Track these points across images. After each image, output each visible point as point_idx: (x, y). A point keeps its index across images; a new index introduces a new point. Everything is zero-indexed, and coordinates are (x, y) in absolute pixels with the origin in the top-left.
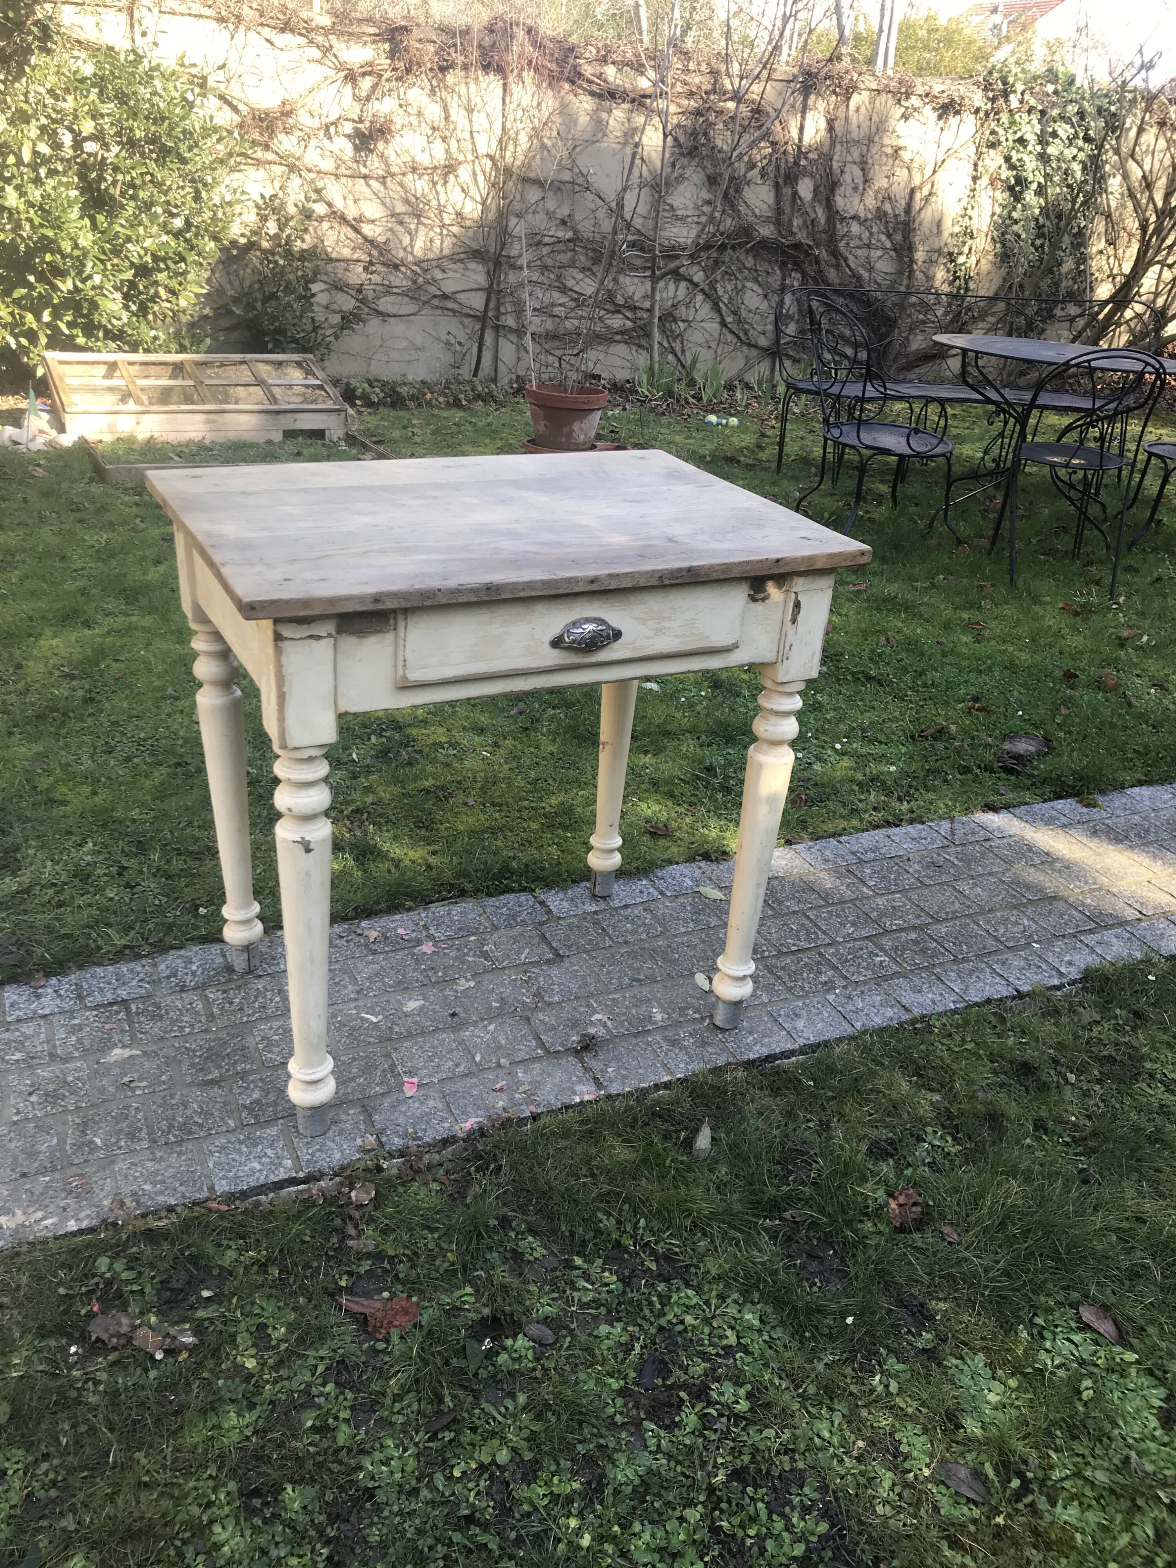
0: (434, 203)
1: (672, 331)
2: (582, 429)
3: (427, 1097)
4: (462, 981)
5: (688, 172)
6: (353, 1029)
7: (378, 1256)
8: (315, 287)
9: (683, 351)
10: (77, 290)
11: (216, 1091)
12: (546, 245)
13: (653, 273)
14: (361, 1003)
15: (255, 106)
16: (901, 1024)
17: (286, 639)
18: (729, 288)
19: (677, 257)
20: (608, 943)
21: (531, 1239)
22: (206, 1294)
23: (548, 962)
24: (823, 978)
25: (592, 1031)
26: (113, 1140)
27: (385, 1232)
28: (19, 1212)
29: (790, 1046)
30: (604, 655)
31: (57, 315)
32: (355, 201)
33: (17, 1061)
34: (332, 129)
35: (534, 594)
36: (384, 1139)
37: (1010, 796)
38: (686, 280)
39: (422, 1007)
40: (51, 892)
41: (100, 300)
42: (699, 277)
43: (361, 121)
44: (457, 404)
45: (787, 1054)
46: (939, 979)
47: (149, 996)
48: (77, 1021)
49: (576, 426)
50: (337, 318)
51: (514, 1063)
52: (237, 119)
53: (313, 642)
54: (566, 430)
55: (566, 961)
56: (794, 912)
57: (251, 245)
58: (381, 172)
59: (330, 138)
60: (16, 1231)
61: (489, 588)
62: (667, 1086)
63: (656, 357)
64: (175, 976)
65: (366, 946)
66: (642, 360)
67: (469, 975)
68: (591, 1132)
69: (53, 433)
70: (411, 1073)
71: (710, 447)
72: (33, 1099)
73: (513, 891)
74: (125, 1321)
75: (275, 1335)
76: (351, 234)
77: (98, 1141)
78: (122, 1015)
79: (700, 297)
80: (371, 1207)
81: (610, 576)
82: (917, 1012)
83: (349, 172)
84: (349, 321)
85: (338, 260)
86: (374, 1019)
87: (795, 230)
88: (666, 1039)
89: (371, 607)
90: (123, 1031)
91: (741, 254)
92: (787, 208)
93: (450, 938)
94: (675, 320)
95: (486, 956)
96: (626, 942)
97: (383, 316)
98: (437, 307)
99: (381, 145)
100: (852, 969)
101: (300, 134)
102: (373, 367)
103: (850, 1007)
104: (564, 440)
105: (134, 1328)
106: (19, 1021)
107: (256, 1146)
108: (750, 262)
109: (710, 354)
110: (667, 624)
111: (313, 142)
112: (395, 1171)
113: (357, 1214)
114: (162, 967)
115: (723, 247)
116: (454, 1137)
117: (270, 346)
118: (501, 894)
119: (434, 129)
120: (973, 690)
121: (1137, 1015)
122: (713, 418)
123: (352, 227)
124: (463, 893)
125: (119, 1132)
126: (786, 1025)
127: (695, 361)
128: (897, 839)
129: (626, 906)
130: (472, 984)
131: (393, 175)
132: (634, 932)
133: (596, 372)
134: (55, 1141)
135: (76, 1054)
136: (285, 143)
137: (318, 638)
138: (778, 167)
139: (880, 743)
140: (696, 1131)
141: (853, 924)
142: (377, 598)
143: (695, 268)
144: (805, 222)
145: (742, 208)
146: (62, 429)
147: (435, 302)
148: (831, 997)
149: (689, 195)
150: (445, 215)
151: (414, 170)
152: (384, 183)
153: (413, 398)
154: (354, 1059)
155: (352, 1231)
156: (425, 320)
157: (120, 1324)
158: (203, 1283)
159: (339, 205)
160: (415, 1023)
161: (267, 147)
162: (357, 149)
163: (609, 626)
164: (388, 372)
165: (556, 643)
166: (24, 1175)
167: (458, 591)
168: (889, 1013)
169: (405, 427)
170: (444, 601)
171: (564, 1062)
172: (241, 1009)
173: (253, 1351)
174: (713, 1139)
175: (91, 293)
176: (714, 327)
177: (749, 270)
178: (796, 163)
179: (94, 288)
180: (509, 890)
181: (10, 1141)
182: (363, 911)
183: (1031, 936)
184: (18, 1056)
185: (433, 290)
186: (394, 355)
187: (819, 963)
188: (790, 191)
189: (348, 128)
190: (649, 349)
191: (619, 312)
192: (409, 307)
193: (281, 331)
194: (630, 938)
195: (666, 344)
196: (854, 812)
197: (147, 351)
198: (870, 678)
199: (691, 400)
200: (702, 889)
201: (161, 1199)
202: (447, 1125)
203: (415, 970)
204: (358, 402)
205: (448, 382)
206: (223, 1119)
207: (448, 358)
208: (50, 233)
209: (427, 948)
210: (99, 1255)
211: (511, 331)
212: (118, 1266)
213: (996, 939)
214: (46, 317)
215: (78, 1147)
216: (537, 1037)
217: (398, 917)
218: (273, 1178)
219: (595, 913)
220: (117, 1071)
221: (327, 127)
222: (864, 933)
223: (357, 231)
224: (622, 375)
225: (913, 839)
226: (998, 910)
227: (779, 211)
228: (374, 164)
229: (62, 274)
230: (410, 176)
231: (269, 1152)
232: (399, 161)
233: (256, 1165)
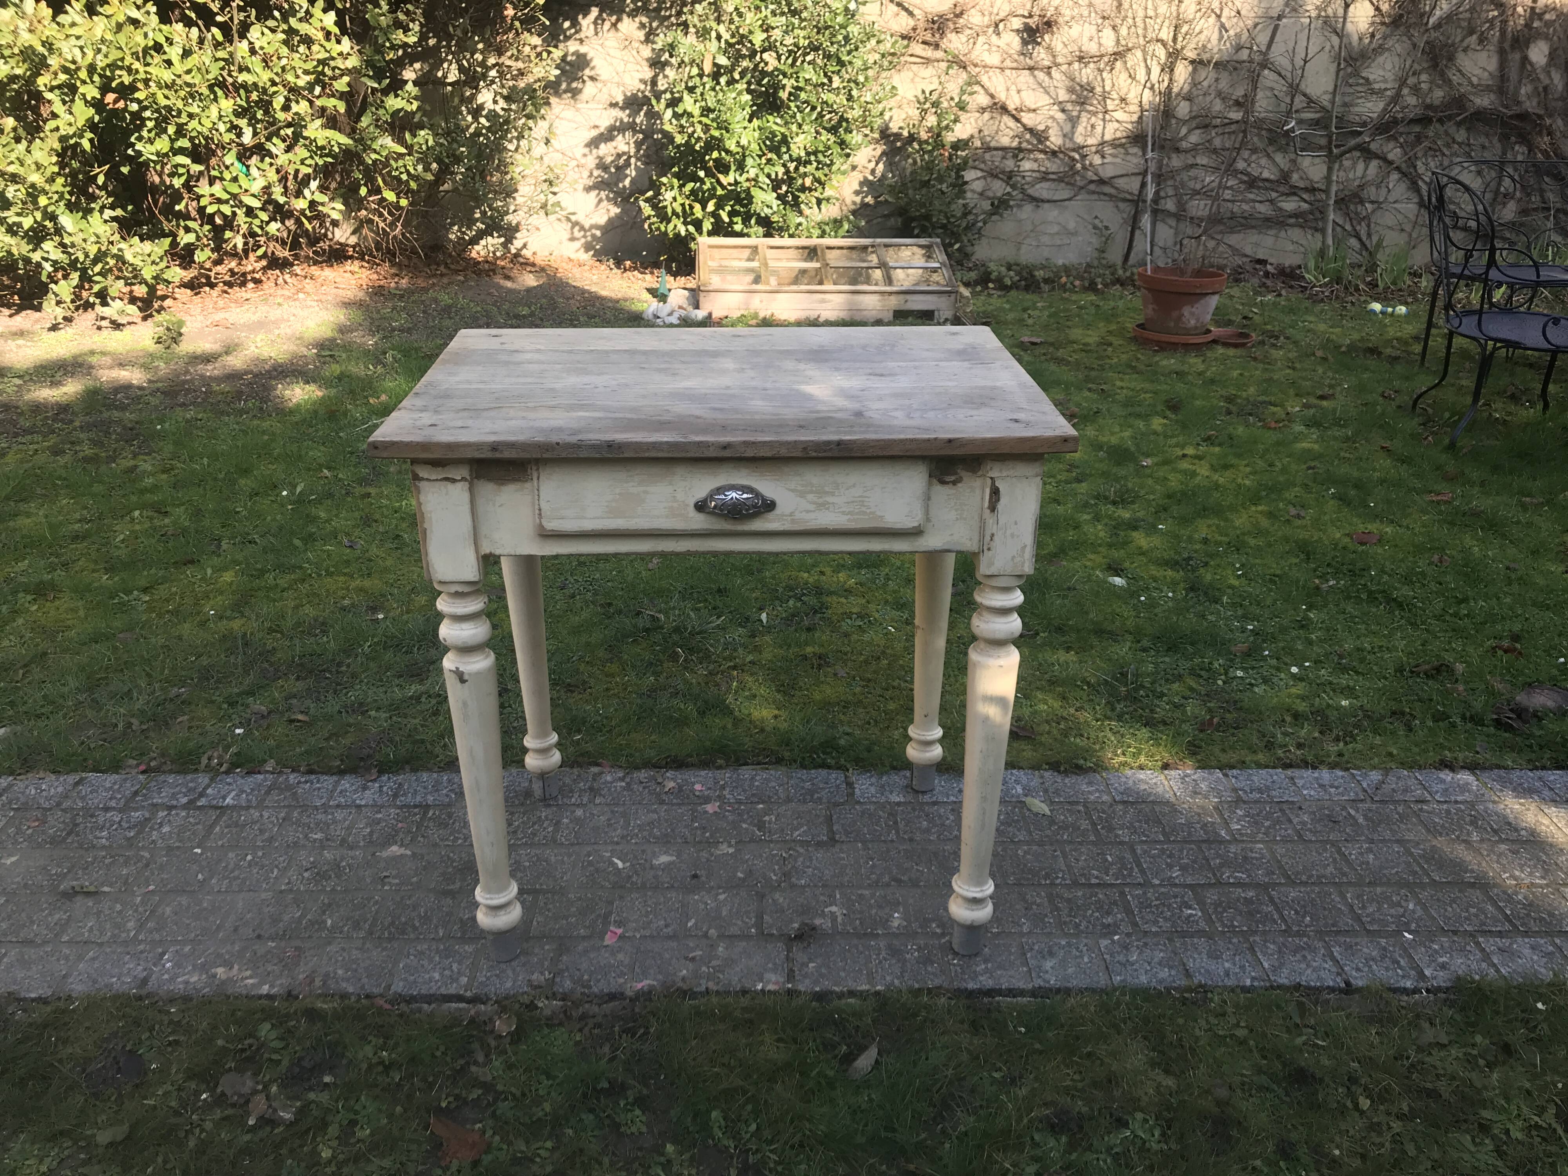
0: (1098, 90)
1: (1357, 213)
2: (1192, 314)
3: (620, 950)
4: (725, 846)
5: (1390, 43)
6: (597, 870)
7: (488, 1087)
8: (969, 175)
9: (1369, 235)
10: (736, 183)
12: (1215, 127)
13: (1330, 151)
14: (618, 848)
15: (929, 10)
16: (1168, 989)
17: (423, 479)
18: (1432, 164)
19: (1360, 133)
20: (893, 835)
21: (638, 1112)
22: (327, 1079)
23: (820, 844)
24: (1110, 920)
25: (818, 922)
26: (341, 924)
27: (510, 1067)
28: (236, 967)
29: (1021, 985)
30: (758, 525)
31: (719, 206)
32: (1019, 92)
33: (315, 840)
34: (1001, 26)
35: (660, 455)
36: (558, 980)
37: (1483, 757)
38: (1377, 157)
39: (671, 863)
40: (434, 701)
41: (754, 192)
42: (1395, 154)
43: (1031, 16)
44: (1092, 287)
45: (1012, 992)
46: (1252, 949)
47: (449, 805)
48: (380, 816)
49: (1186, 311)
50: (986, 205)
51: (721, 936)
52: (911, 23)
53: (450, 486)
54: (1175, 314)
55: (838, 846)
56: (1122, 843)
57: (912, 138)
58: (1047, 63)
59: (998, 34)
60: (223, 983)
61: (610, 445)
62: (862, 996)
63: (1330, 241)
65: (658, 795)
66: (1313, 242)
67: (733, 842)
68: (751, 1021)
69: (690, 308)
70: (619, 924)
71: (1356, 336)
72: (306, 875)
73: (829, 767)
74: (249, 1083)
75: (359, 1134)
76: (1011, 123)
77: (329, 922)
78: (417, 818)
79: (1395, 176)
80: (509, 1039)
81: (746, 443)
82: (1198, 979)
83: (1015, 65)
84: (1000, 206)
85: (996, 149)
86: (620, 865)
87: (1523, 98)
88: (889, 947)
89: (489, 455)
90: (409, 832)
91: (1451, 127)
92: (1514, 75)
93: (740, 802)
94: (1362, 202)
95: (761, 826)
96: (911, 840)
97: (1037, 201)
98: (1094, 192)
99: (1047, 37)
100: (1150, 917)
101: (969, 32)
102: (1023, 251)
103: (1121, 958)
104: (1172, 324)
105: (255, 1092)
106: (338, 806)
107: (447, 958)
108: (1461, 135)
109: (1402, 239)
110: (830, 499)
111: (981, 39)
112: (548, 1012)
113: (493, 1043)
115: (1424, 121)
116: (622, 994)
117: (916, 232)
118: (815, 768)
119: (1104, 18)
120: (1517, 627)
121: (1507, 1049)
122: (1377, 307)
123: (1013, 116)
124: (779, 761)
125: (349, 918)
126: (1032, 962)
127: (1379, 245)
128: (1300, 783)
129: (935, 803)
130: (731, 850)
131: (1057, 65)
132: (928, 831)
133: (1260, 256)
134: (299, 914)
135: (362, 844)
136: (954, 42)
137: (453, 481)
138: (1503, 32)
139: (1357, 673)
140: (863, 1049)
141: (1183, 868)
142: (495, 447)
143: (1391, 145)
144: (1536, 88)
145: (1456, 79)
146: (697, 307)
147: (1092, 187)
148: (1104, 943)
149: (1388, 66)
150: (1108, 101)
151: (1080, 59)
152: (1049, 74)
153: (1046, 281)
154: (580, 899)
155: (481, 1058)
156: (1079, 205)
157: (244, 1084)
158: (331, 1070)
159: (1002, 96)
160: (655, 877)
161: (937, 46)
162: (1025, 43)
163: (757, 494)
164: (1028, 255)
165: (701, 507)
166: (259, 937)
167: (577, 446)
168: (1164, 973)
169: (1025, 310)
170: (564, 455)
171: (770, 946)
173: (335, 1143)
174: (877, 1061)
175: (747, 184)
176: (1411, 208)
177: (1460, 144)
178: (1528, 25)
179: (748, 180)
180: (824, 766)
181: (268, 906)
182: (674, 761)
183: (1407, 924)
184: (318, 836)
185: (1090, 175)
186: (1045, 239)
187: (1115, 903)
188: (1517, 56)
189: (1017, 23)
190: (1323, 231)
191: (1295, 194)
192: (1064, 193)
193: (927, 217)
194: (918, 837)
195: (1348, 227)
196: (1270, 746)
197: (791, 236)
198: (1390, 600)
199: (1361, 286)
200: (1028, 800)
201: (344, 985)
202: (622, 980)
203: (686, 826)
204: (991, 285)
205: (1089, 265)
206: (436, 927)
207: (1096, 241)
208: (716, 133)
209: (710, 808)
210: (264, 1020)
211: (1169, 213)
212: (273, 1035)
213: (1358, 919)
214: (711, 207)
215: (312, 923)
216: (760, 917)
217: (703, 773)
218: (443, 991)
219: (899, 804)
220: (383, 865)
221: (997, 26)
222: (1189, 881)
223: (1018, 120)
224: (1290, 261)
225: (1322, 786)
226: (1382, 884)
227: (1502, 76)
228: (1041, 55)
229: (725, 170)
230: (1076, 65)
231: (455, 967)
232: (1065, 51)
233: (437, 976)
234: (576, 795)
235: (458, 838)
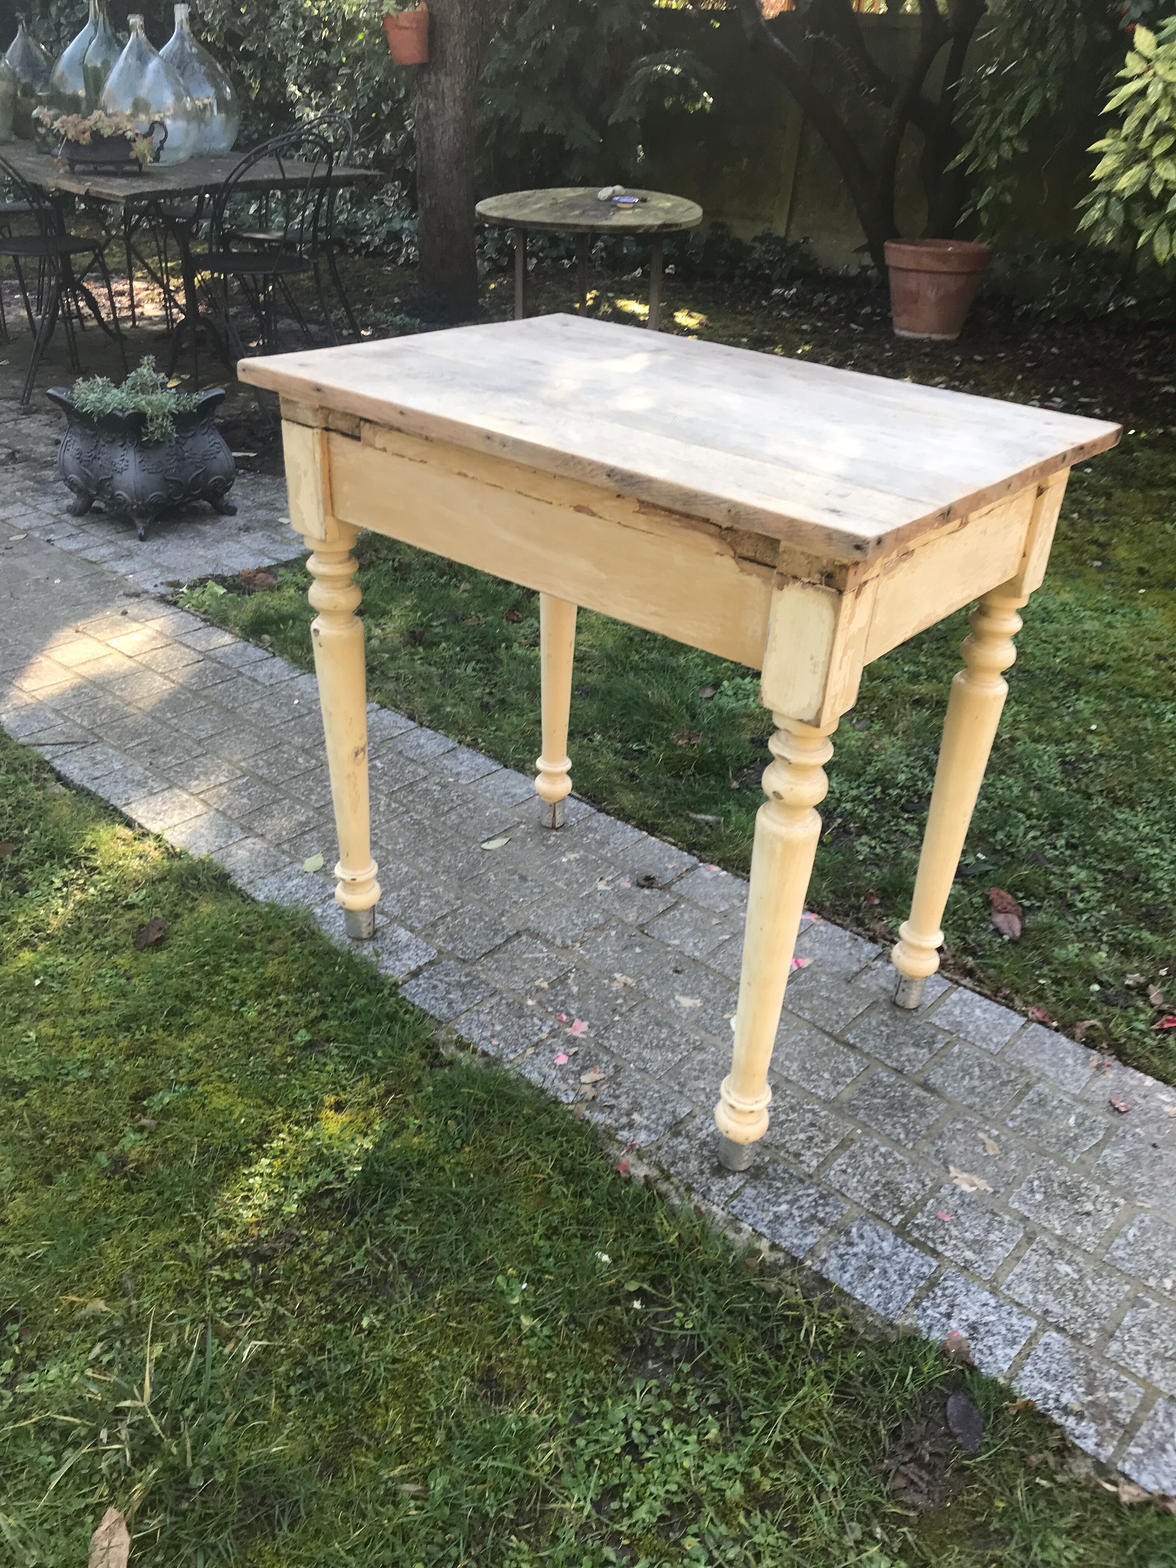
3: (804, 948)
4: (617, 984)
11: (936, 1079)
14: (719, 1038)
20: (468, 908)
23: (536, 936)
25: (628, 884)
26: (1059, 1111)
33: (1069, 1263)
39: (684, 994)
48: (969, 1254)
51: (713, 915)
62: (661, 838)
64: (813, 1217)
65: (612, 1078)
67: (606, 981)
72: (1089, 1207)
73: (402, 1003)
77: (1072, 1121)
78: (920, 1219)
86: (735, 1019)
90: (938, 1202)
93: (544, 1018)
95: (560, 981)
107: (960, 1023)
114: (810, 1240)
125: (1049, 1114)
130: (617, 975)
134: (1106, 1152)
135: (1007, 1218)
171: (684, 892)
172: (812, 1125)
181: (1142, 1185)
184: (1064, 1268)
201: (1068, 1047)
202: (822, 928)
206: (959, 1057)
209: (580, 1029)
215: (1091, 1133)
216: (666, 913)
218: (977, 996)
220: (991, 1169)
231: (957, 1011)
233: (978, 1012)
234: (702, 1135)
235: (883, 1155)
